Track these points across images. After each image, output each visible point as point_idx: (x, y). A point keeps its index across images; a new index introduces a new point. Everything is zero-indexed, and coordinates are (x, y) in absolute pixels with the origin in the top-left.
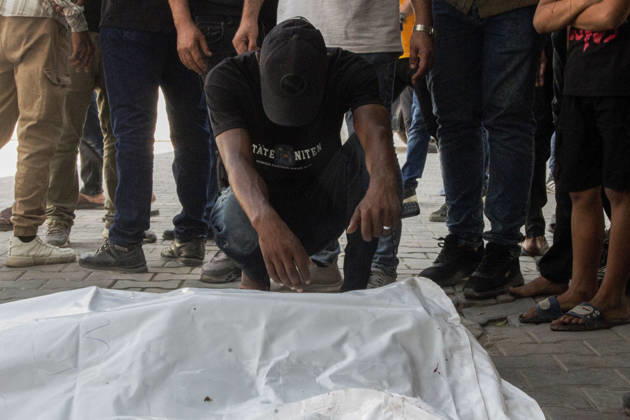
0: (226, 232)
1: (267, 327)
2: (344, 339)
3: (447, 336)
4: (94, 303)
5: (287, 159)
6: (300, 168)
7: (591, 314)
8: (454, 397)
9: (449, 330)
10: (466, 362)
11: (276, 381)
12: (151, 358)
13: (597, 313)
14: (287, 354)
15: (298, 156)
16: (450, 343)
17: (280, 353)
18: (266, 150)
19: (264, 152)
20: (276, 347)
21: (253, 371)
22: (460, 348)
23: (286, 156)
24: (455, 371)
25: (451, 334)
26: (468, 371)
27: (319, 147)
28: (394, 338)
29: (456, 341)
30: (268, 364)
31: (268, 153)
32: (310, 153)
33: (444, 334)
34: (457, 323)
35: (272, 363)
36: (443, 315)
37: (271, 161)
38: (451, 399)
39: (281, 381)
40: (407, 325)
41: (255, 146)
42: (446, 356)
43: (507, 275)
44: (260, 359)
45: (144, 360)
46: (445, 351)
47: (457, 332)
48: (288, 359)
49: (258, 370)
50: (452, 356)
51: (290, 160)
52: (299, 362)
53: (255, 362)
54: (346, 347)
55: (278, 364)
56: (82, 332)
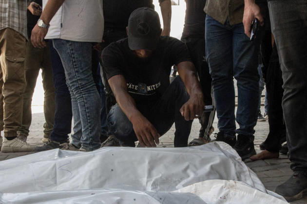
0: (116, 125)
1: (149, 163)
2: (187, 168)
3: (237, 166)
4: (60, 155)
5: (144, 90)
6: (151, 94)
9: (237, 164)
10: (247, 178)
11: (156, 188)
12: (94, 178)
14: (160, 175)
15: (149, 89)
16: (238, 169)
17: (157, 175)
18: (133, 86)
19: (132, 87)
20: (154, 172)
21: (144, 184)
23: (143, 89)
25: (239, 166)
27: (159, 84)
28: (212, 167)
29: (241, 169)
30: (152, 180)
31: (134, 87)
32: (155, 87)
33: (235, 165)
34: (240, 161)
35: (153, 180)
36: (233, 157)
37: (136, 91)
39: (159, 188)
40: (217, 161)
41: (128, 84)
43: (249, 149)
44: (148, 178)
45: (90, 179)
46: (236, 173)
47: (241, 165)
48: (161, 177)
49: (147, 183)
50: (240, 176)
51: (145, 91)
52: (167, 179)
53: (145, 179)
54: (189, 171)
55: (156, 180)
56: (57, 167)
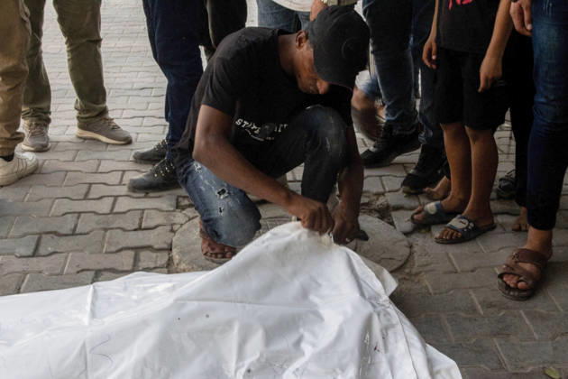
1: (240, 330)
2: (301, 339)
3: (382, 318)
7: (467, 228)
8: (392, 372)
9: (382, 312)
10: (399, 338)
13: (472, 225)
14: (258, 355)
16: (385, 323)
20: (248, 349)
21: (232, 374)
22: (393, 326)
24: (390, 347)
25: (385, 315)
26: (402, 346)
29: (389, 320)
30: (243, 366)
33: (379, 316)
34: (387, 304)
35: (246, 365)
36: (375, 298)
38: (390, 374)
42: (383, 334)
44: (237, 362)
46: (381, 331)
47: (389, 313)
48: (258, 360)
49: (236, 372)
50: (387, 334)
52: (268, 362)
53: (233, 365)
54: (303, 345)
56: (88, 350)
